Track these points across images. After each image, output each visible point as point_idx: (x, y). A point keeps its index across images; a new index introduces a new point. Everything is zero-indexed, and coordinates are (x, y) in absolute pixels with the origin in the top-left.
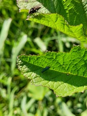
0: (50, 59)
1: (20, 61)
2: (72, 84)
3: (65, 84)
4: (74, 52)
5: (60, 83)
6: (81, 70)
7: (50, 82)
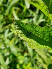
0: (32, 27)
1: (15, 22)
2: (38, 43)
3: (35, 41)
4: (46, 28)
5: (33, 40)
6: (46, 37)
7: (28, 38)
